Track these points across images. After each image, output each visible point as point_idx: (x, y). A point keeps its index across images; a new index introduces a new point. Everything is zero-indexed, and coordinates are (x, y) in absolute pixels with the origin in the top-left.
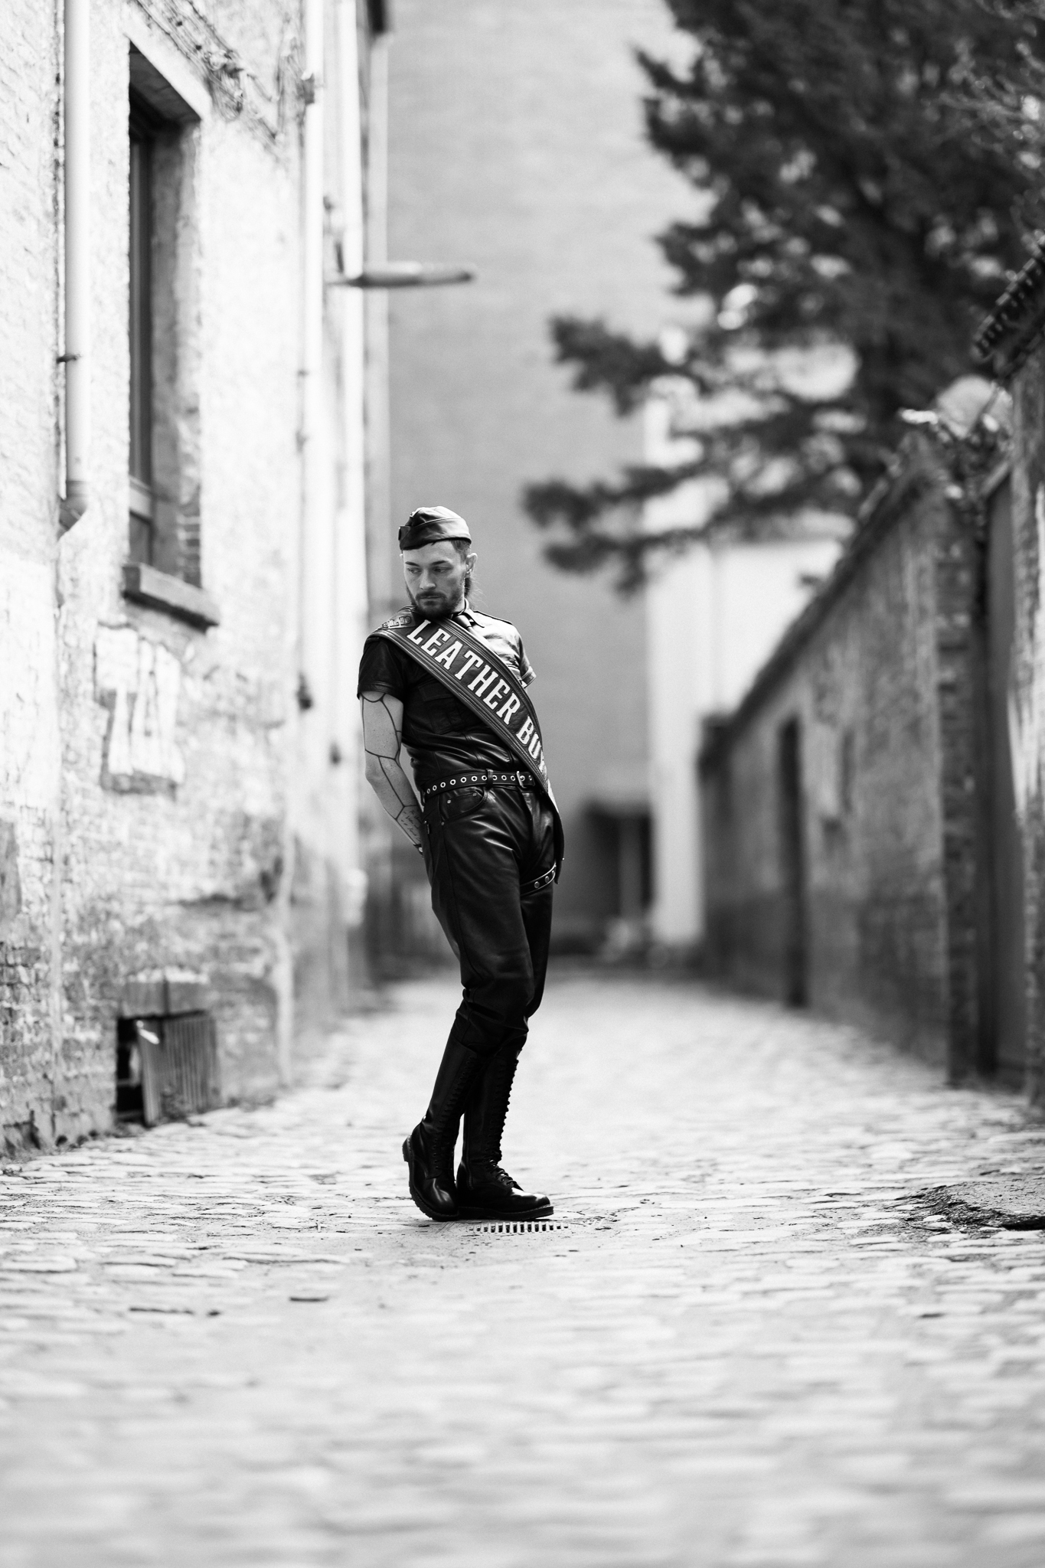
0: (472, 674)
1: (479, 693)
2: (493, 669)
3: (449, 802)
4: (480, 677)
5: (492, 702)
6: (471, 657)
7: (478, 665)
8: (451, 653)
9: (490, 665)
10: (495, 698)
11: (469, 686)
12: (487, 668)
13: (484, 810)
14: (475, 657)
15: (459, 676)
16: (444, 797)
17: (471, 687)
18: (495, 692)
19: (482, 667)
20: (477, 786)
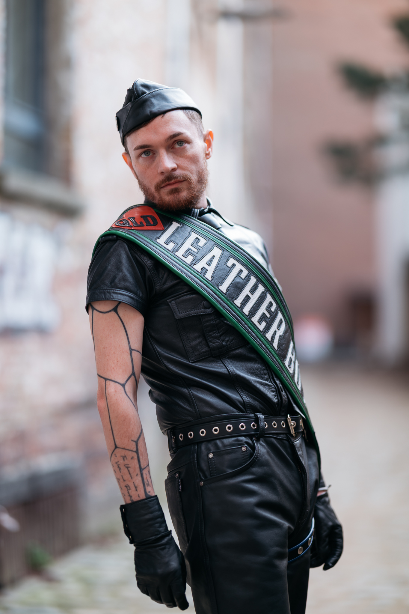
0: (237, 287)
1: (246, 310)
2: (259, 281)
3: (211, 456)
4: (246, 291)
5: (260, 322)
6: (234, 265)
7: (243, 275)
8: (211, 260)
9: (256, 277)
10: (263, 318)
11: (236, 302)
12: (253, 280)
13: (255, 469)
14: (239, 267)
15: (224, 288)
16: (203, 447)
17: (238, 302)
18: (262, 310)
19: (248, 279)
20: (245, 436)
